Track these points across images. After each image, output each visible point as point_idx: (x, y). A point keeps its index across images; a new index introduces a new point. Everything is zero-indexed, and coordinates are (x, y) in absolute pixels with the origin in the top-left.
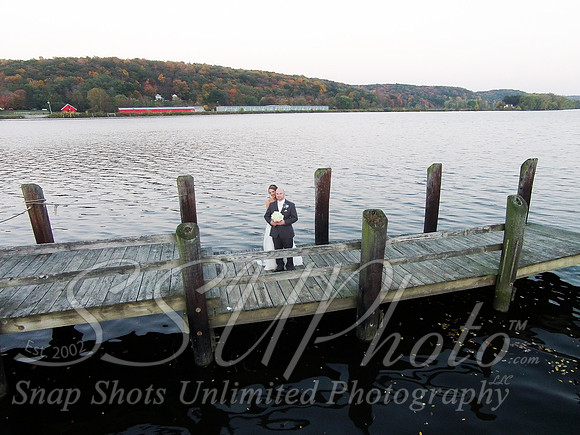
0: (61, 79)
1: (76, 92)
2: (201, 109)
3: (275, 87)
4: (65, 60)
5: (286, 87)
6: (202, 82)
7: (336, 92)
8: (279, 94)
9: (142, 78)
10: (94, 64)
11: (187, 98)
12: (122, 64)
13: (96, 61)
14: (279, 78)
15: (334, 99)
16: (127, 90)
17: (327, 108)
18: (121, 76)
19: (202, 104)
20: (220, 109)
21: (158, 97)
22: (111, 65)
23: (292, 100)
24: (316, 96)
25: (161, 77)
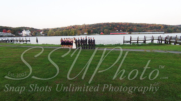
0: (98, 27)
1: (102, 30)
2: (128, 33)
3: (147, 27)
4: (99, 24)
5: (150, 27)
6: (127, 27)
7: (167, 28)
8: (148, 29)
9: (114, 26)
10: (105, 24)
11: (124, 31)
12: (110, 24)
13: (105, 23)
14: (148, 25)
15: (166, 30)
16: (111, 29)
17: (164, 32)
18: (110, 26)
19: (128, 32)
20: (132, 33)
21: (117, 30)
22: (108, 24)
23: (152, 30)
24: (160, 29)
25: (118, 26)
